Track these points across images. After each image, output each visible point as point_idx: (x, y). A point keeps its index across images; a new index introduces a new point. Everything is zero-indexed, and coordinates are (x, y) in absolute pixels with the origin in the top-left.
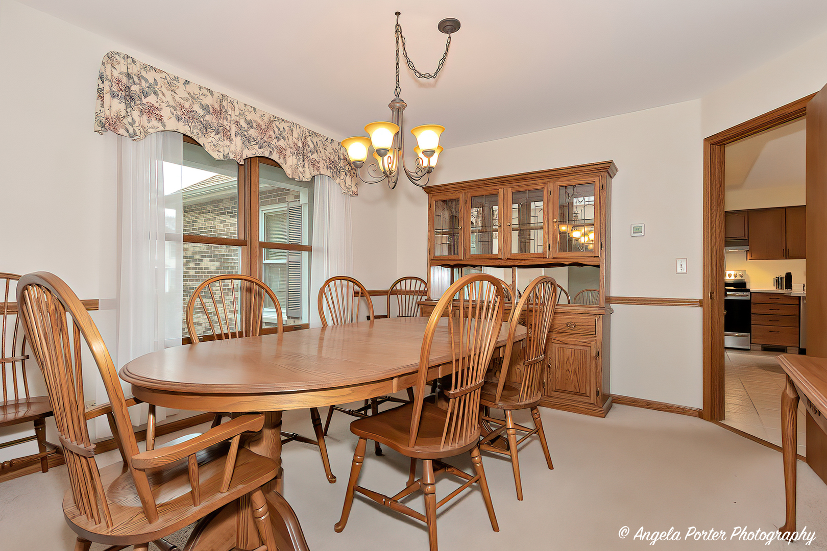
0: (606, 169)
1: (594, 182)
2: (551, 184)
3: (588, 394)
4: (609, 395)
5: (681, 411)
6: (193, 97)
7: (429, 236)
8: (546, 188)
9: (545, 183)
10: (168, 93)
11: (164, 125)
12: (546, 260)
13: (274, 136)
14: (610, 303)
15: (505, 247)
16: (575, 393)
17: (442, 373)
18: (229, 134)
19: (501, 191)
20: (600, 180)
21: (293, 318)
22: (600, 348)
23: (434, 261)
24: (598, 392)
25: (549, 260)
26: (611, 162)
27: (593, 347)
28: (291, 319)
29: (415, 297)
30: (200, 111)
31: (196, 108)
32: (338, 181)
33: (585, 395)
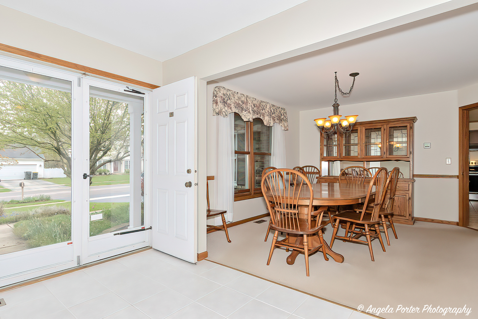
0: (413, 120)
1: (406, 126)
2: (385, 126)
3: (405, 215)
4: (414, 217)
5: (449, 223)
6: (239, 98)
7: (320, 147)
8: (383, 127)
9: (382, 125)
10: (233, 98)
11: (232, 111)
12: (383, 159)
13: (261, 109)
14: (414, 177)
15: (362, 152)
16: (399, 215)
17: (361, 201)
18: (249, 110)
19: (359, 129)
20: (410, 125)
21: (240, 185)
22: (411, 196)
23: (323, 159)
24: (410, 215)
25: (384, 159)
26: (415, 117)
27: (407, 196)
28: (239, 186)
29: (312, 175)
30: (241, 103)
31: (240, 102)
32: (281, 124)
33: (404, 216)
